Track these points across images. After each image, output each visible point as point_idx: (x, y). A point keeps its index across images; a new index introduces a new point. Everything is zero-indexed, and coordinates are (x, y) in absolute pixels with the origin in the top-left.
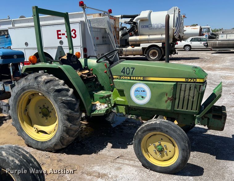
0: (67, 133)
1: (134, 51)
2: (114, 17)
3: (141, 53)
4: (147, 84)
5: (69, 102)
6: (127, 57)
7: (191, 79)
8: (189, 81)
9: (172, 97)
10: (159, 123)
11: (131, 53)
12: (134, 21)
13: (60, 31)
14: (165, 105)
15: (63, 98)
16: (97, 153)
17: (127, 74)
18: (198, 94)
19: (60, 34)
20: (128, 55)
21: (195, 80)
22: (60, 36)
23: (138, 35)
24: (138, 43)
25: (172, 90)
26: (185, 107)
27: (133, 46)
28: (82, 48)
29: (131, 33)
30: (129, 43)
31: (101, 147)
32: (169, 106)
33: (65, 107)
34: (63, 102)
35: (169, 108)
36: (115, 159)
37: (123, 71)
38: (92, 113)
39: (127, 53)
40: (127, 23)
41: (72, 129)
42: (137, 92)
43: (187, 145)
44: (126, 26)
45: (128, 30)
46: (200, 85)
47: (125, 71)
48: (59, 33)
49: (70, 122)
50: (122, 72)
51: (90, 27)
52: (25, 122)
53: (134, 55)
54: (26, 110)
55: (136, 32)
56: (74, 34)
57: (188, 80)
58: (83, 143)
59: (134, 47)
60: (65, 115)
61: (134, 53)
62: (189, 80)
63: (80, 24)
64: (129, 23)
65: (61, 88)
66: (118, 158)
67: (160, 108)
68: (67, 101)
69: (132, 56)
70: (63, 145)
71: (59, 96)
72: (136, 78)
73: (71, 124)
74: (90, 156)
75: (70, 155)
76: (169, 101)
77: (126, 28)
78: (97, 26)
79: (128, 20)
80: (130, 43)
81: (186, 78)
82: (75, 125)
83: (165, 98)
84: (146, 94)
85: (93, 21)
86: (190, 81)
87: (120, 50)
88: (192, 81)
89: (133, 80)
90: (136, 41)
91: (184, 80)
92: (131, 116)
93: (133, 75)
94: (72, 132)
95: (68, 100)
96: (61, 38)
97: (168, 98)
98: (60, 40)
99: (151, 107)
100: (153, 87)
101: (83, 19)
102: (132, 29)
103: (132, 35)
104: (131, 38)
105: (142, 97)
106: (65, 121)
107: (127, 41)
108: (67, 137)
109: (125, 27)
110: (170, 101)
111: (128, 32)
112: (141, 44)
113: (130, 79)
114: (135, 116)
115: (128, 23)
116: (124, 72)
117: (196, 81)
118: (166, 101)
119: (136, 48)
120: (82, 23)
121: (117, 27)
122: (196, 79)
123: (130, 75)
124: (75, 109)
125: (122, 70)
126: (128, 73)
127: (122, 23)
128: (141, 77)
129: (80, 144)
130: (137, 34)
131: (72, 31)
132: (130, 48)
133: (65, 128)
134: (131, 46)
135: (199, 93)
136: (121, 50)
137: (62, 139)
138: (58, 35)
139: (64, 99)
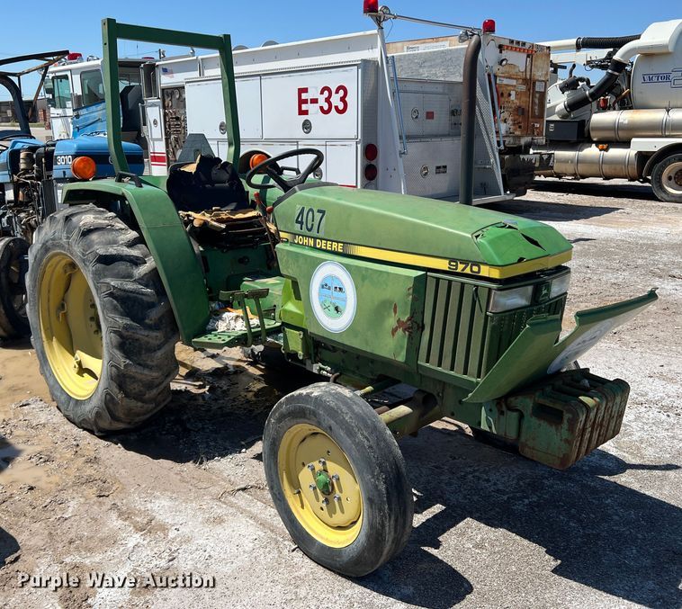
0: (121, 387)
1: (604, 162)
2: (527, 46)
3: (633, 170)
4: (348, 267)
5: (128, 297)
6: (582, 181)
7: (465, 262)
8: (459, 270)
9: (409, 320)
10: (316, 398)
11: (595, 169)
12: (617, 57)
13: (305, 90)
14: (390, 346)
15: (112, 283)
16: (201, 463)
17: (308, 229)
18: (483, 321)
19: (305, 101)
20: (583, 177)
21: (475, 269)
22: (304, 107)
23: (631, 108)
24: (622, 135)
25: (409, 294)
26: (447, 361)
27: (605, 146)
28: (359, 146)
29: (606, 101)
30: (592, 134)
31: (225, 449)
32: (402, 347)
33: (115, 309)
34: (111, 295)
35: (401, 358)
36: (233, 493)
37: (300, 220)
38: (195, 340)
39: (581, 169)
40: (593, 67)
41: (134, 377)
42: (325, 291)
43: (382, 487)
44: (585, 77)
45: (592, 90)
46: (490, 289)
47: (304, 220)
48: (304, 96)
49: (127, 354)
50: (297, 222)
51: (395, 80)
52: (54, 339)
53: (607, 178)
54: (62, 306)
55: (625, 97)
56: (343, 99)
57: (456, 269)
58: (188, 426)
59: (606, 150)
60: (115, 332)
61: (606, 169)
62: (461, 267)
63: (360, 70)
64: (601, 65)
65: (114, 252)
66: (244, 489)
67: (377, 352)
68: (122, 293)
69: (599, 181)
70: (114, 418)
71: (105, 276)
72: (328, 245)
73: (128, 361)
74: (177, 467)
75: (131, 453)
76: (400, 331)
77: (588, 82)
78: (444, 76)
79: (601, 54)
80: (595, 136)
81: (452, 260)
82: (145, 366)
83: (391, 322)
84: (345, 300)
85: (430, 61)
86: (463, 270)
87: (541, 159)
88: (468, 271)
89: (321, 249)
90: (617, 128)
91: (443, 265)
92: (321, 369)
93: (320, 235)
94: (135, 388)
95: (125, 291)
96: (306, 113)
97: (399, 321)
98: (304, 117)
99: (356, 343)
100: (364, 278)
101: (374, 54)
102: (608, 86)
103: (605, 108)
104: (599, 118)
105: (337, 309)
106: (115, 351)
107: (586, 129)
108: (120, 396)
109: (582, 80)
110: (404, 330)
111: (592, 95)
112: (633, 140)
113: (314, 248)
114: (329, 369)
115: (597, 66)
116: (301, 223)
117: (479, 272)
118: (394, 331)
119: (615, 152)
120: (365, 64)
121: (536, 78)
122: (477, 264)
123: (314, 233)
124: (144, 319)
125: (298, 218)
126: (309, 226)
127: (574, 66)
128: (338, 242)
129: (180, 429)
130: (625, 103)
131: (337, 92)
132: (592, 151)
133: (114, 369)
134: (597, 143)
135: (487, 316)
136: (545, 157)
137: (109, 400)
138: (302, 102)
139: (114, 286)
